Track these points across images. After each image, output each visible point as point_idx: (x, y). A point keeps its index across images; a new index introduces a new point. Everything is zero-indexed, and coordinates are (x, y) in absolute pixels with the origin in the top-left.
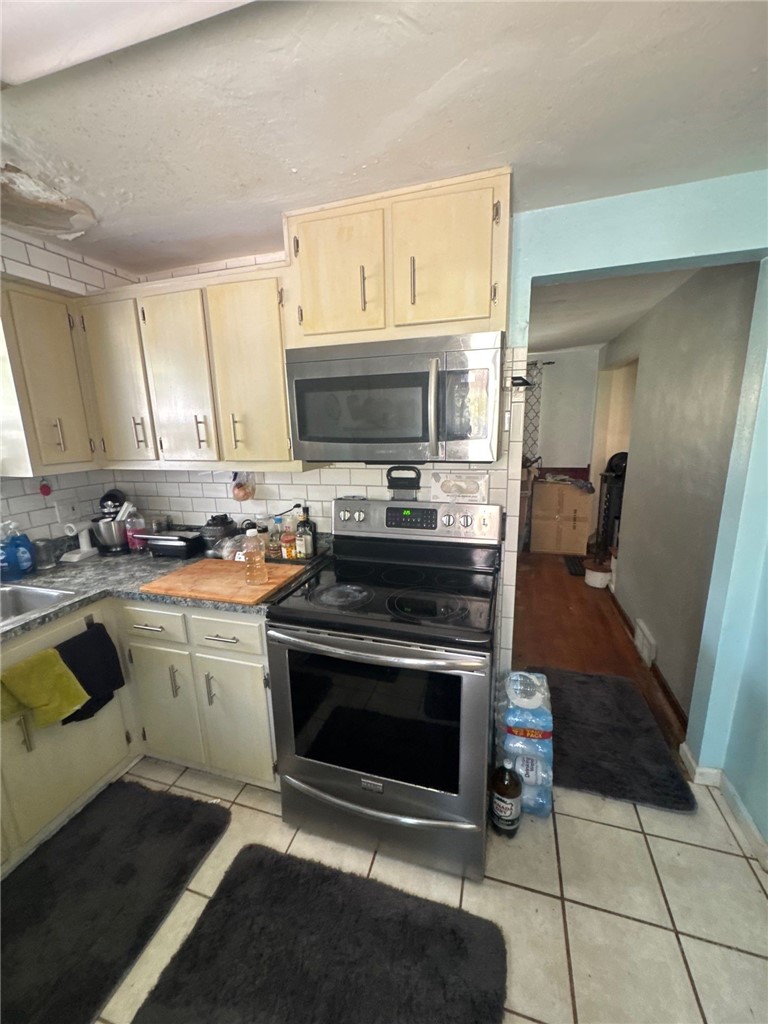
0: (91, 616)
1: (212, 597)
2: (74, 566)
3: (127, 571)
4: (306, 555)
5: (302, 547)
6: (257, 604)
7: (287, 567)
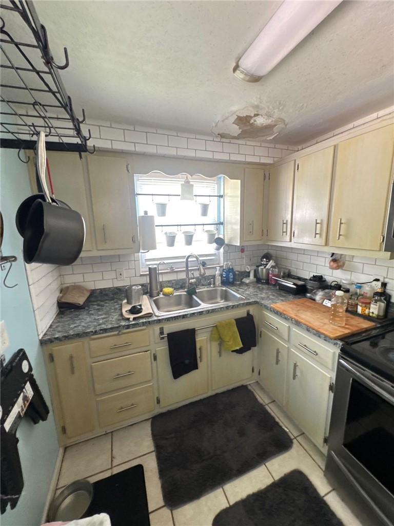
0: (249, 310)
1: (307, 323)
2: (247, 285)
3: (266, 293)
4: (378, 316)
5: (375, 309)
6: (335, 339)
7: (361, 320)
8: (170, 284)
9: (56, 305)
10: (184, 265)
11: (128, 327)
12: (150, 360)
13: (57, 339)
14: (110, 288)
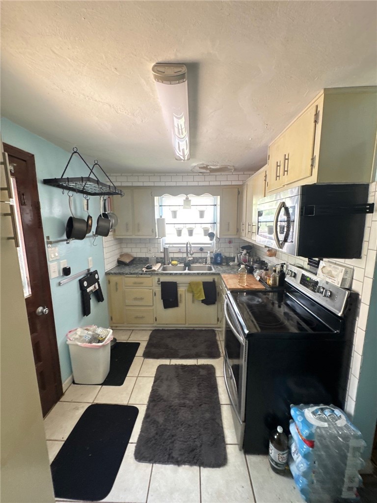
0: (215, 278)
2: (231, 267)
8: (178, 259)
9: (116, 261)
10: (185, 249)
11: (142, 274)
12: (152, 294)
13: (111, 273)
14: (144, 258)
